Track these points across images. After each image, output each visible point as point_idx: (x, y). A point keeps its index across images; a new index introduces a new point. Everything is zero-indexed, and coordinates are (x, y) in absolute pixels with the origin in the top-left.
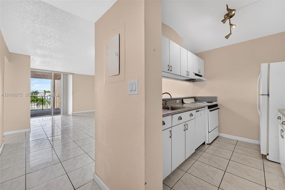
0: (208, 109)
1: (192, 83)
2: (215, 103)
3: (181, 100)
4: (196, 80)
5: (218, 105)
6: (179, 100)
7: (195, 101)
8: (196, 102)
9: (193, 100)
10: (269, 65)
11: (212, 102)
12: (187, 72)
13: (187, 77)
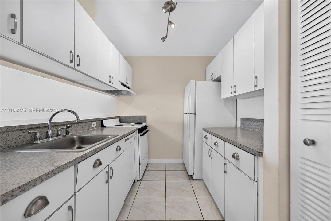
0: (139, 133)
1: (116, 97)
2: (144, 124)
3: (100, 123)
4: (122, 92)
5: (147, 127)
6: (95, 123)
7: (120, 122)
8: (121, 124)
9: (117, 121)
10: (196, 83)
11: (141, 123)
12: (110, 76)
13: (110, 86)
